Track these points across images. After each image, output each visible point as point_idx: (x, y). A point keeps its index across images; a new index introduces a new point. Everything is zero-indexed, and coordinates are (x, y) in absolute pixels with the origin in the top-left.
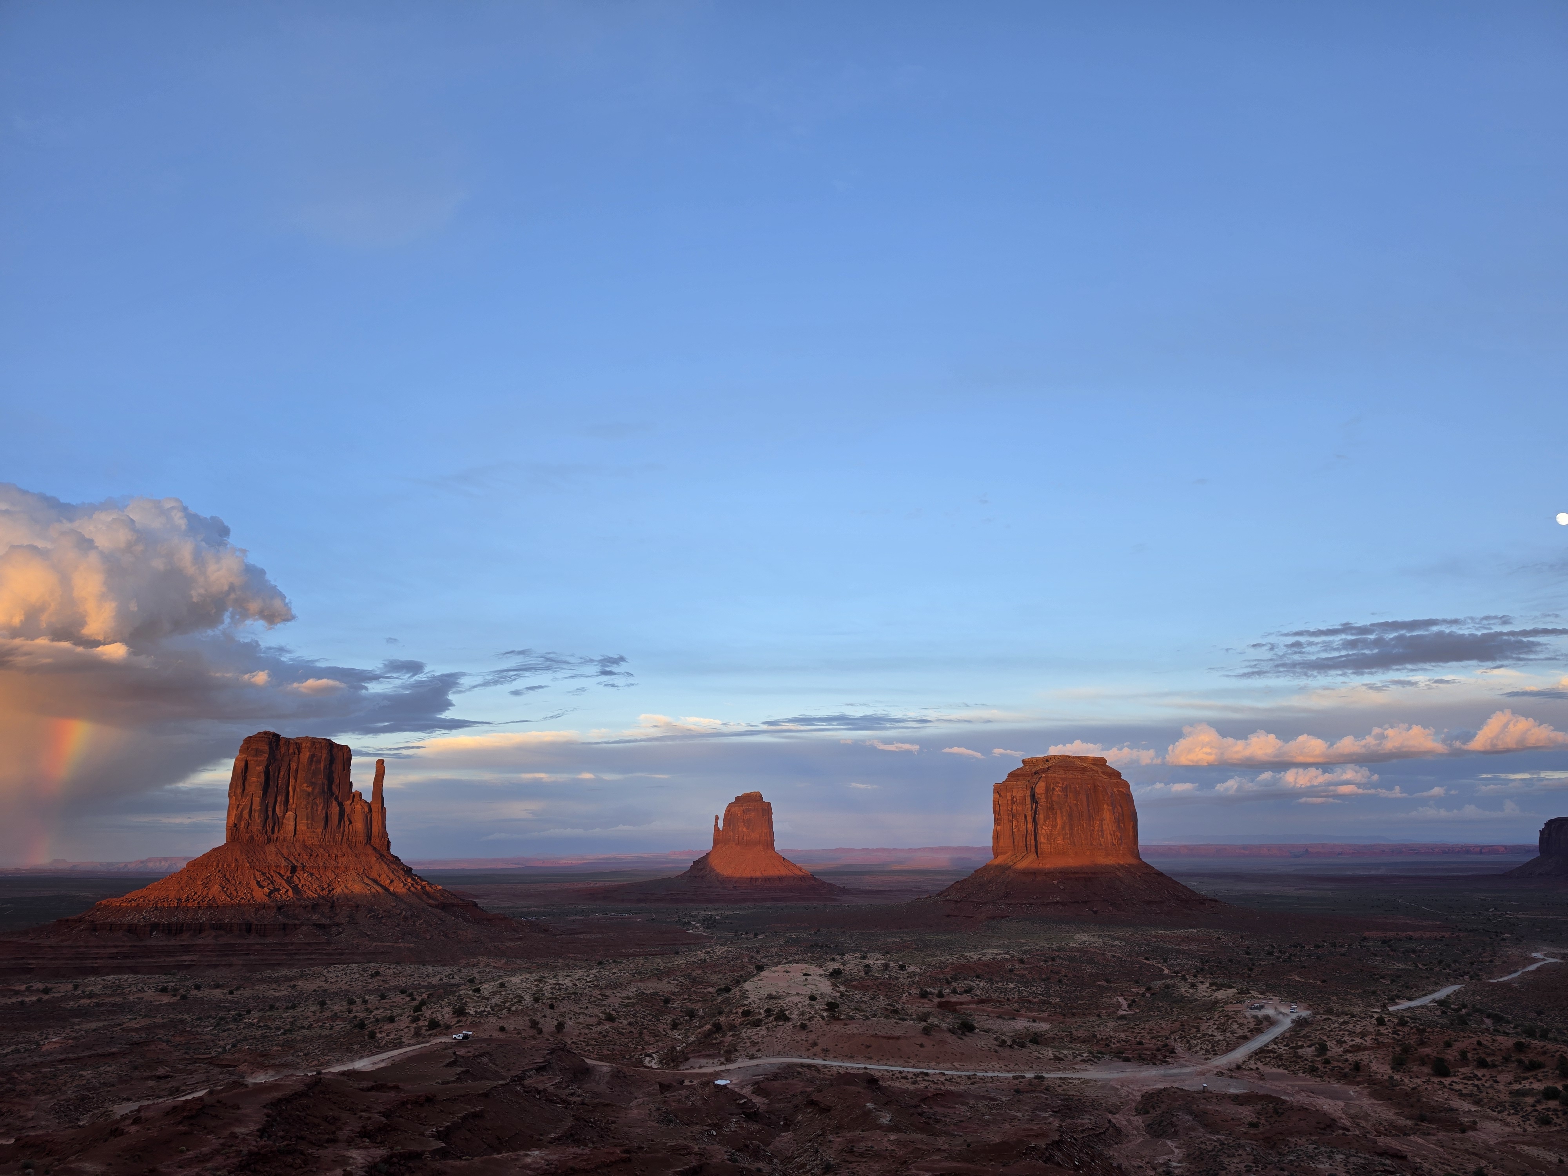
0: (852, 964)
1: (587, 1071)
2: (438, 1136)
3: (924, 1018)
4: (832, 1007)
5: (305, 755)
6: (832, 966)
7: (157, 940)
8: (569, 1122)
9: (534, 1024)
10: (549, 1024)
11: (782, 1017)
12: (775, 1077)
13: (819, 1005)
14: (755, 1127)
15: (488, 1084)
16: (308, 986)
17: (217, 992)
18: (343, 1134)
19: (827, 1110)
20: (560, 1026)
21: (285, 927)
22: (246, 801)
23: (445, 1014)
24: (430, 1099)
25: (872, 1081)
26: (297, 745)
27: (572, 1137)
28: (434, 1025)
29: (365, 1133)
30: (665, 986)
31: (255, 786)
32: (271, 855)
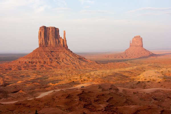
0: (165, 70)
1: (118, 89)
2: (107, 102)
5: (51, 30)
6: (161, 71)
7: (30, 64)
8: (125, 100)
11: (154, 80)
12: (155, 92)
16: (58, 73)
21: (51, 62)
22: (41, 39)
26: (49, 28)
31: (43, 36)
32: (47, 49)
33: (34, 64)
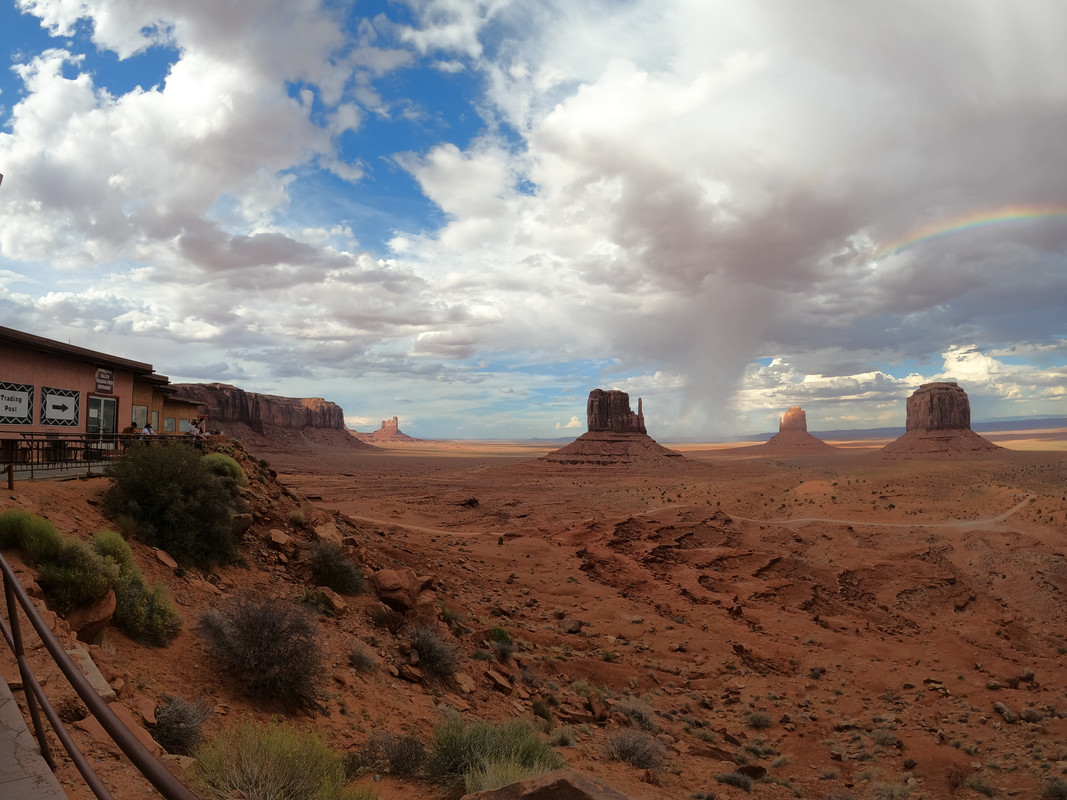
0: (842, 481)
1: (730, 521)
2: (676, 541)
3: (874, 503)
4: (834, 498)
5: (612, 398)
6: (833, 481)
7: (570, 466)
8: (725, 540)
9: (708, 502)
10: (714, 502)
11: (811, 502)
12: (808, 526)
13: (829, 497)
14: (800, 544)
15: (694, 523)
16: (623, 484)
17: (592, 485)
18: (642, 537)
19: (831, 539)
20: (718, 504)
21: (611, 462)
22: (593, 416)
23: (673, 497)
24: (672, 528)
25: (850, 528)
26: (609, 394)
27: (726, 544)
28: (669, 500)
29: (649, 538)
30: (761, 489)
31: (596, 410)
32: (606, 436)
33: (578, 466)
